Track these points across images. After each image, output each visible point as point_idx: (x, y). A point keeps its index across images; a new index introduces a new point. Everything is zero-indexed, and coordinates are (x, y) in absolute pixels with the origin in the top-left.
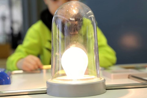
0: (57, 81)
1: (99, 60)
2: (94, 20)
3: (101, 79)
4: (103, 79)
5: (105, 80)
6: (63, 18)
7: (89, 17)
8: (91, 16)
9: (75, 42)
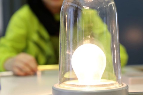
0: (66, 86)
1: (120, 61)
2: (115, 8)
3: (123, 85)
4: (125, 85)
5: (127, 86)
6: (75, 7)
7: (109, 4)
8: (111, 3)
9: (89, 37)
